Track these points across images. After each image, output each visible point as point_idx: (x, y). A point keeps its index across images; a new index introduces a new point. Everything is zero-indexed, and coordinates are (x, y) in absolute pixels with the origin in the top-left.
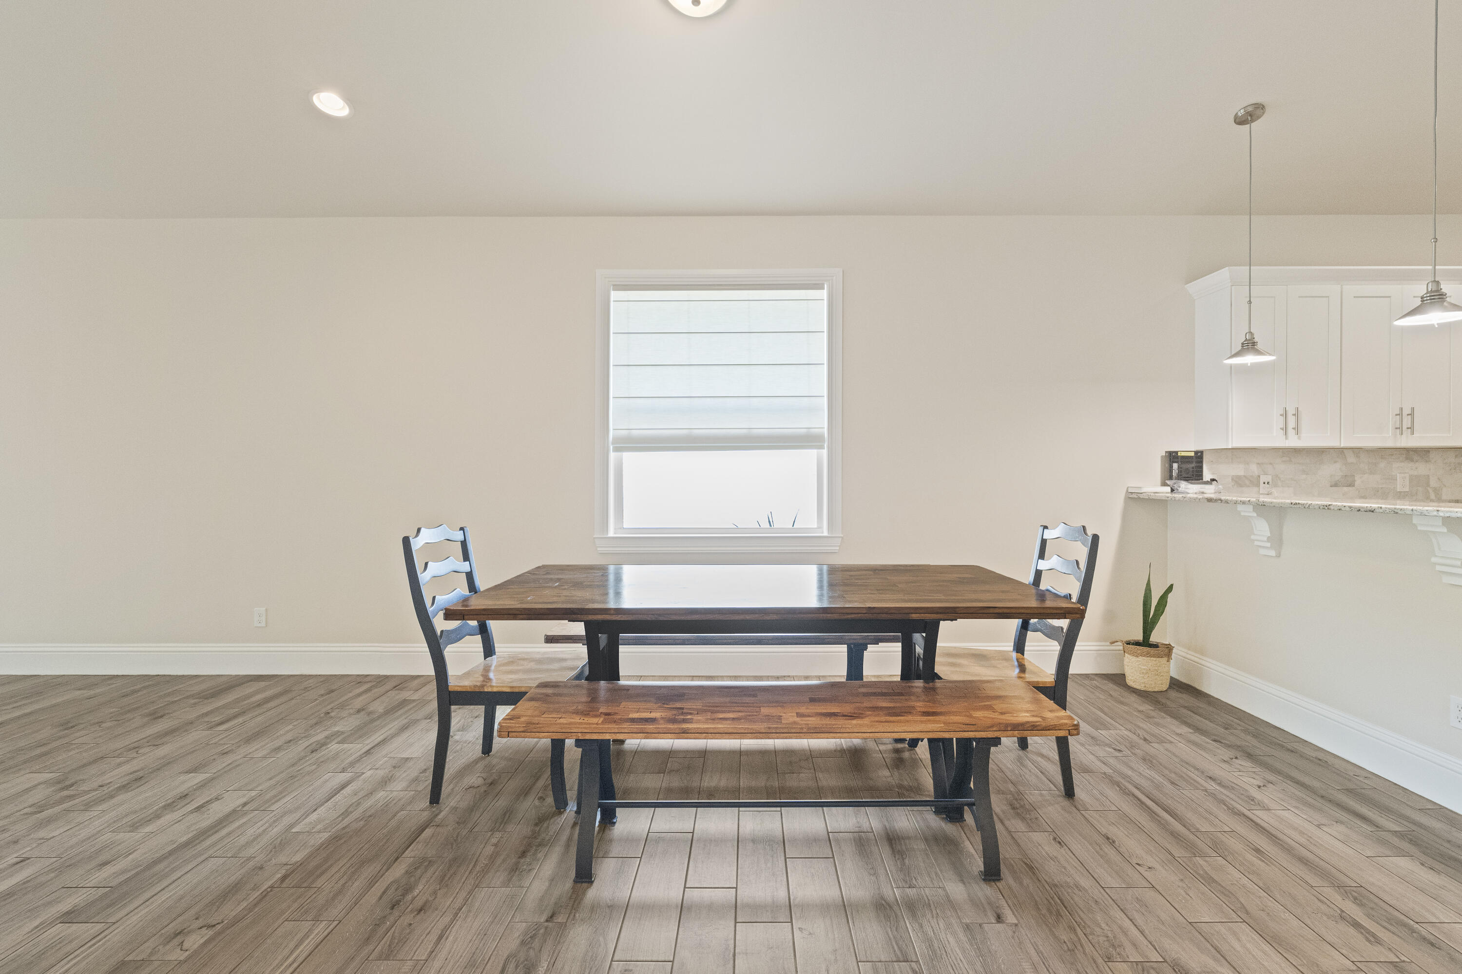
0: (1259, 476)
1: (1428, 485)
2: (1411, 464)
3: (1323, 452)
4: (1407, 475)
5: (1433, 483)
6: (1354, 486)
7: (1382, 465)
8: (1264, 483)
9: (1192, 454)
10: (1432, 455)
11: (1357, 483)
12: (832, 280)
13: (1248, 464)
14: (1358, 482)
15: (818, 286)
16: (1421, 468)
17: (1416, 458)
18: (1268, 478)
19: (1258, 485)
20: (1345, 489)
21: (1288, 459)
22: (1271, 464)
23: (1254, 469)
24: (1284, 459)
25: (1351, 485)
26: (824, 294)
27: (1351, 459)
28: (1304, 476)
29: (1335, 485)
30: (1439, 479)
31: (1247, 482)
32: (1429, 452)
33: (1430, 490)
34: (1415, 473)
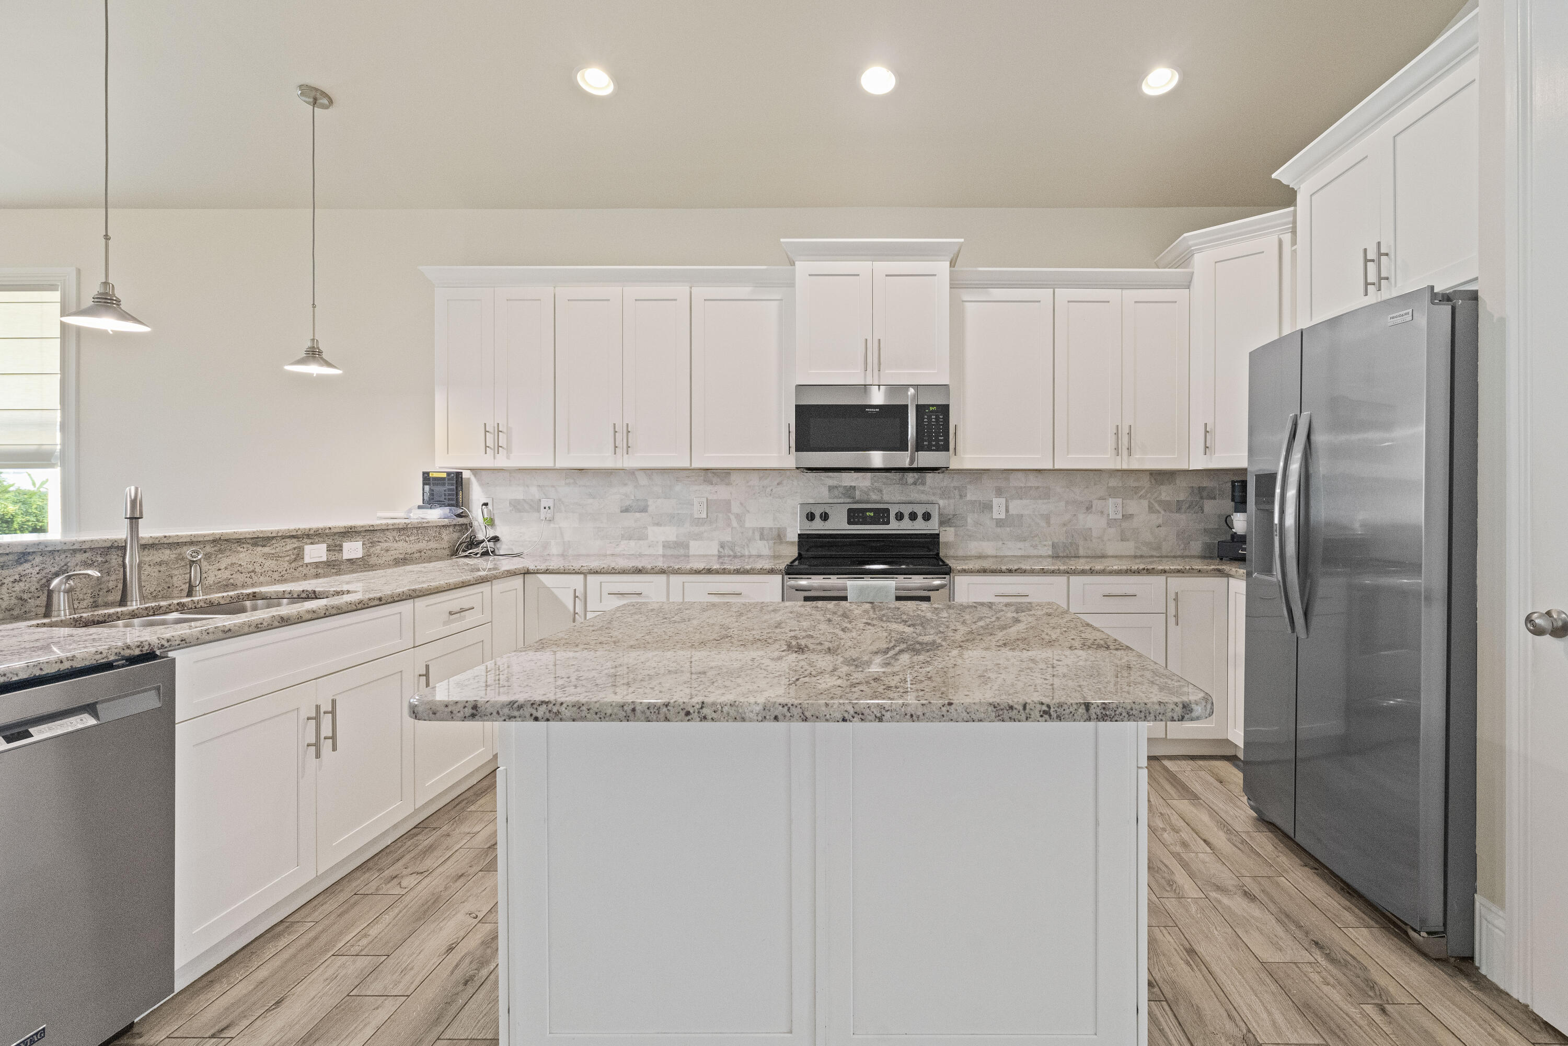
0: (540, 500)
1: (729, 511)
2: (710, 488)
3: (611, 473)
4: (705, 500)
5: (736, 508)
6: (646, 511)
7: (678, 488)
8: (545, 508)
9: (444, 475)
10: (734, 477)
11: (650, 509)
12: (65, 280)
13: (528, 486)
14: (652, 506)
15: (51, 288)
16: (721, 492)
17: (715, 480)
18: (550, 503)
19: (539, 511)
20: (638, 515)
21: (572, 481)
22: (553, 486)
23: (534, 492)
24: (568, 481)
25: (644, 510)
26: (56, 296)
27: (643, 480)
28: (590, 501)
29: (626, 510)
30: (741, 504)
31: (527, 507)
32: (729, 473)
33: (732, 517)
34: (715, 497)
